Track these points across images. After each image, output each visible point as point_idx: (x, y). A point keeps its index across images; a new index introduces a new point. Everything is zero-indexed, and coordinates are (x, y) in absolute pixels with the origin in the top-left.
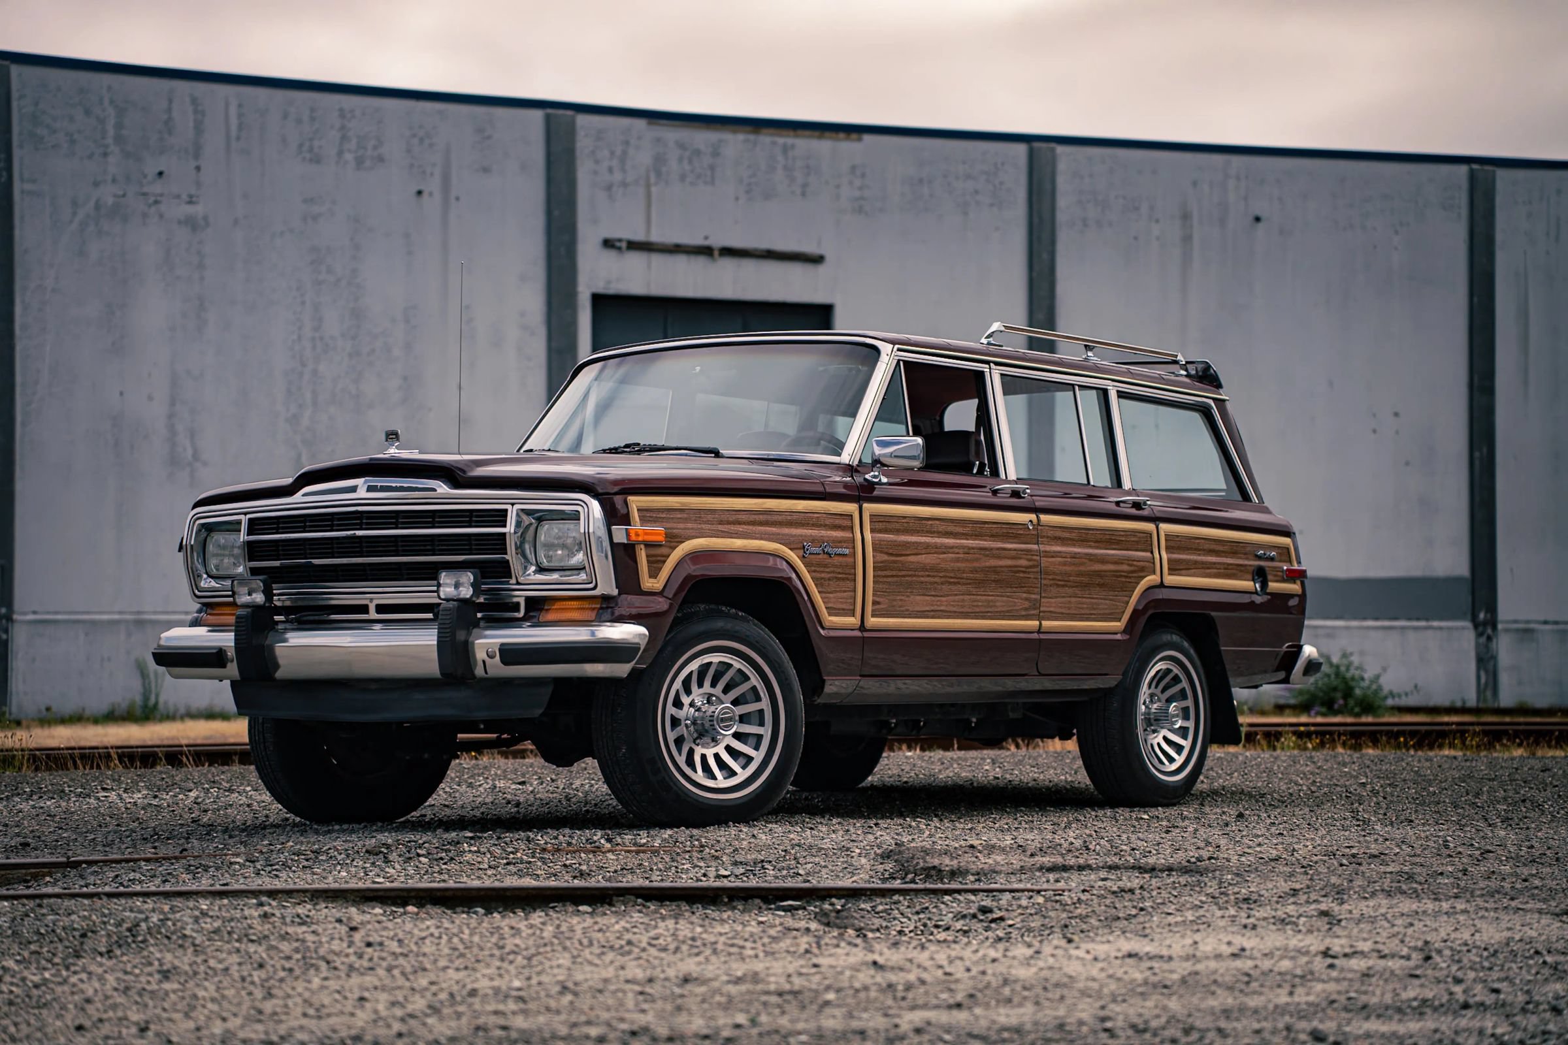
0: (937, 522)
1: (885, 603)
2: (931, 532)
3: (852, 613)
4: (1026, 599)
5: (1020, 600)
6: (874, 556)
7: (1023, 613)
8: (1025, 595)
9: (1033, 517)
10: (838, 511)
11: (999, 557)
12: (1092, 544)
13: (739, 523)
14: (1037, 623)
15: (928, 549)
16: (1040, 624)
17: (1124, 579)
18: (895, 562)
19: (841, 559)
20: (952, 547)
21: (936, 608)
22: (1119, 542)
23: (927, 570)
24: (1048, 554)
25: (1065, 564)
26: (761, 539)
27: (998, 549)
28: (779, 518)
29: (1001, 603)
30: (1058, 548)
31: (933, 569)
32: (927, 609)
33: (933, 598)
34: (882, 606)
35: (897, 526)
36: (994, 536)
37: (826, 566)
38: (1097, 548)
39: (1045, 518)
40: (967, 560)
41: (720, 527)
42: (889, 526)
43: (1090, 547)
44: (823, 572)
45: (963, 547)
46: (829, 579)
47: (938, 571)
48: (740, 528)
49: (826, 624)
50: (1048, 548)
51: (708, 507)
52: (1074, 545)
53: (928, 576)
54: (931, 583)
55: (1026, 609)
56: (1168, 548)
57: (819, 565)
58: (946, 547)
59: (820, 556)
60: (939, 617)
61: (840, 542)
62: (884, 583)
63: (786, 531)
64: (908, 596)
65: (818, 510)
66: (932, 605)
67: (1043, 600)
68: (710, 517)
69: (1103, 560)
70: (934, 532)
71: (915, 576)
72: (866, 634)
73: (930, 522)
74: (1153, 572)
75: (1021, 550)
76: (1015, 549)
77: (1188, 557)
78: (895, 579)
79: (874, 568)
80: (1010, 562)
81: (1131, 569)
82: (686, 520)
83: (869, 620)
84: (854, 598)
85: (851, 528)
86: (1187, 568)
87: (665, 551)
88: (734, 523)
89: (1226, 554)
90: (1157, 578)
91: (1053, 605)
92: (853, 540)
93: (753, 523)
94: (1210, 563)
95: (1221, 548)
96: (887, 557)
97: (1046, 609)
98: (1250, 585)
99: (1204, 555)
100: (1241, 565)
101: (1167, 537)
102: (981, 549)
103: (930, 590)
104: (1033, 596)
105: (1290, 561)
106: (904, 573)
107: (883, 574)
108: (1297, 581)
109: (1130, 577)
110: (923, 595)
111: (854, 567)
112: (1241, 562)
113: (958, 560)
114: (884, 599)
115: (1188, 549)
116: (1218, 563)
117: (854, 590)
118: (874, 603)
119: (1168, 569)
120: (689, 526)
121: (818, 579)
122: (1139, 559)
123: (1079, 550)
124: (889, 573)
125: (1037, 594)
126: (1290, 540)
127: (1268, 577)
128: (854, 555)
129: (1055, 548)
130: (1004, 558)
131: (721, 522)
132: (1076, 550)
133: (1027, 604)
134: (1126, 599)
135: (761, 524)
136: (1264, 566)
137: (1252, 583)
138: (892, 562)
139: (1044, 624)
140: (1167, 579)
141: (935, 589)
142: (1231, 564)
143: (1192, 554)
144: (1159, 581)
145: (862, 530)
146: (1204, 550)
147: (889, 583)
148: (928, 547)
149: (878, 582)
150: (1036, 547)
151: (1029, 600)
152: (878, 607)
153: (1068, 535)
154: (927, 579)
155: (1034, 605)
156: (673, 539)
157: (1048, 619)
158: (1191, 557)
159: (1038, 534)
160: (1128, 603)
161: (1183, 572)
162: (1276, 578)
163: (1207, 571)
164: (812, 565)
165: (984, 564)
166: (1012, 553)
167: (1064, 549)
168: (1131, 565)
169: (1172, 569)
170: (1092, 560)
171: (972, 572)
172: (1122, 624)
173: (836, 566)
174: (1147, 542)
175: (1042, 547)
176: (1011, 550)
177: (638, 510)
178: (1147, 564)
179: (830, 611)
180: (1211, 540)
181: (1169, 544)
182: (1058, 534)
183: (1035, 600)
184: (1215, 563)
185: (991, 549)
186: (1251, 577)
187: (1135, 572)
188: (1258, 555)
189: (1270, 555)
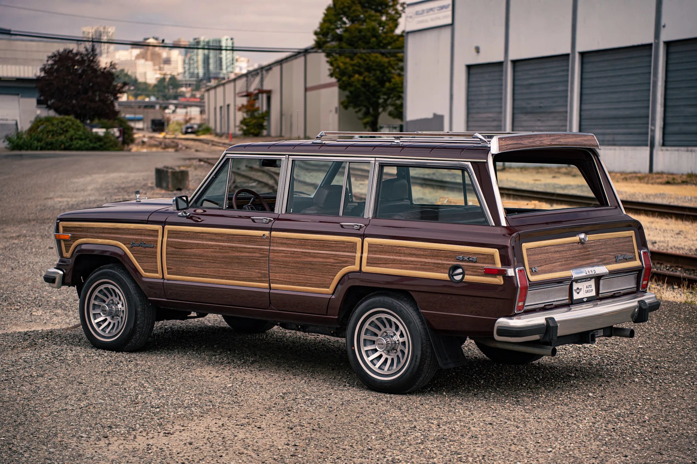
1: (174, 269)
2: (202, 239)
3: (156, 272)
4: (259, 273)
5: (255, 273)
6: (166, 248)
7: (258, 279)
8: (257, 271)
9: (268, 233)
10: (152, 229)
11: (241, 252)
12: (309, 247)
13: (104, 233)
14: (267, 285)
15: (198, 246)
16: (270, 286)
17: (330, 267)
18: (179, 251)
19: (150, 249)
20: (213, 246)
21: (203, 273)
22: (329, 247)
23: (197, 256)
24: (274, 251)
25: (286, 257)
26: (112, 239)
27: (241, 248)
28: (123, 232)
29: (243, 273)
30: (284, 249)
31: (201, 256)
32: (198, 273)
33: (201, 269)
35: (184, 236)
36: (240, 242)
37: (142, 252)
38: (313, 249)
39: (274, 233)
40: (221, 252)
41: (95, 235)
42: (179, 235)
43: (308, 249)
44: (140, 254)
45: (219, 246)
46: (143, 257)
47: (203, 256)
48: (104, 235)
49: (142, 276)
50: (275, 248)
51: (91, 226)
52: (296, 248)
53: (197, 258)
54: (199, 262)
55: (259, 277)
56: (369, 251)
57: (138, 251)
58: (209, 246)
59: (139, 247)
60: (206, 277)
62: (172, 260)
63: (125, 237)
65: (140, 228)
66: (201, 271)
67: (270, 274)
68: (92, 230)
69: (314, 256)
71: (189, 258)
72: (165, 282)
73: (202, 234)
74: (354, 264)
75: (256, 249)
76: (253, 248)
77: (389, 257)
78: (178, 259)
79: (167, 254)
80: (247, 254)
81: (336, 261)
82: (81, 231)
83: (167, 276)
84: (157, 265)
85: (157, 236)
86: (385, 263)
87: (71, 243)
88: (102, 233)
89: (426, 256)
90: (355, 267)
91: (278, 277)
92: (157, 241)
93: (110, 233)
94: (408, 261)
95: (422, 253)
96: (174, 249)
97: (273, 278)
98: (445, 276)
99: (405, 256)
100: (439, 264)
101: (370, 245)
102: (230, 247)
103: (199, 265)
104: (263, 271)
105: (494, 263)
106: (183, 256)
107: (172, 256)
108: (498, 276)
109: (335, 266)
110: (195, 267)
111: (156, 253)
112: (440, 262)
113: (215, 252)
114: (173, 267)
115: (390, 253)
116: (416, 262)
117: (157, 263)
118: (168, 269)
119: (367, 263)
120: (82, 233)
121: (137, 257)
122: (343, 256)
123: (299, 250)
124: (175, 256)
125: (266, 270)
126: (497, 250)
127: (466, 272)
128: (156, 247)
129: (281, 249)
130: (244, 252)
131: (96, 233)
132: (296, 250)
133: (259, 275)
134: (332, 277)
135: (114, 233)
136: (463, 265)
137: (447, 275)
138: (177, 251)
139: (272, 285)
140: (365, 268)
141: (202, 265)
142: (429, 263)
143: (392, 255)
144: (358, 269)
145: (163, 237)
146: (404, 253)
147: (175, 260)
148: (198, 245)
149: (169, 260)
150: (268, 247)
151: (261, 273)
152: (170, 270)
153: (291, 242)
154: (196, 260)
155: (264, 275)
156: (74, 238)
157: (276, 283)
158: (392, 257)
159: (270, 240)
160: (333, 279)
161: (380, 265)
162: (475, 273)
163: (403, 266)
164: (135, 251)
165: (231, 255)
166: (250, 250)
167: (287, 249)
168: (337, 260)
169: (372, 263)
170: (306, 256)
171: (224, 258)
172: (330, 290)
173: (147, 252)
174: (352, 247)
175: (272, 248)
176: (249, 248)
177: (63, 227)
178: (350, 259)
179: (146, 271)
180: (412, 248)
181: (372, 249)
182: (284, 241)
183: (264, 273)
184: (413, 261)
185: (237, 247)
186: (448, 271)
187: (339, 263)
188: (457, 258)
189: (471, 259)
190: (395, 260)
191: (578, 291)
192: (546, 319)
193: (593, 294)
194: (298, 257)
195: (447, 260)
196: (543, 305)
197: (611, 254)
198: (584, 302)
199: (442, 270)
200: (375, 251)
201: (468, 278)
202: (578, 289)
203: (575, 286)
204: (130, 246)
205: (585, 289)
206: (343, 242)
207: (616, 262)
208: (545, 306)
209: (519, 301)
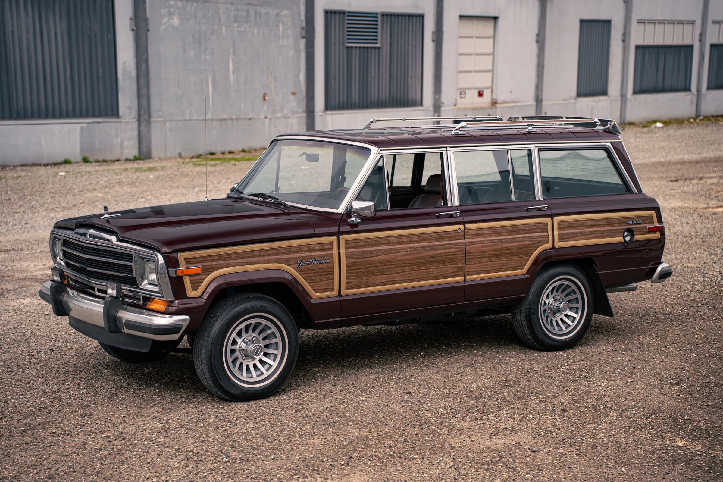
0: (393, 238)
1: (355, 282)
2: (389, 244)
3: (332, 289)
4: (455, 267)
5: (451, 268)
6: (346, 261)
7: (453, 274)
8: (454, 266)
9: (461, 226)
10: (323, 242)
11: (435, 250)
12: (505, 234)
13: (254, 257)
14: (463, 278)
16: (465, 278)
17: (526, 249)
18: (361, 262)
19: (323, 265)
20: (403, 249)
21: (391, 280)
22: (523, 231)
23: (384, 263)
24: (471, 243)
25: (482, 247)
26: (268, 263)
27: (435, 246)
28: (282, 251)
29: (436, 272)
30: (479, 239)
31: (389, 262)
32: (385, 281)
33: (389, 276)
34: (353, 284)
35: (364, 244)
36: (432, 240)
37: (313, 270)
38: (508, 235)
39: (468, 226)
40: (413, 254)
41: (241, 261)
42: (358, 244)
43: (503, 235)
44: (311, 273)
45: (410, 248)
46: (315, 276)
47: (392, 262)
48: (254, 259)
49: (313, 297)
50: (471, 240)
52: (491, 236)
53: (385, 265)
54: (387, 269)
55: (455, 272)
56: (559, 229)
57: (308, 270)
58: (399, 249)
59: (309, 266)
60: (394, 284)
61: (324, 257)
62: (354, 273)
63: (286, 256)
64: (371, 277)
65: (309, 243)
66: (389, 279)
67: (467, 266)
68: (234, 256)
69: (511, 241)
70: (390, 243)
71: (375, 266)
72: (342, 298)
73: (388, 239)
74: (548, 242)
75: (452, 244)
76: (447, 244)
77: (575, 231)
78: (362, 270)
79: (347, 267)
80: (443, 251)
81: (532, 243)
82: (218, 260)
83: (344, 292)
84: (333, 282)
85: (332, 249)
86: (573, 237)
87: (202, 277)
88: (250, 257)
89: (604, 225)
90: (549, 245)
91: (474, 268)
92: (332, 255)
93: (263, 256)
94: (591, 232)
95: (601, 223)
96: (355, 260)
97: (469, 270)
99: (587, 228)
100: (615, 230)
101: (559, 223)
102: (423, 247)
103: (387, 272)
104: (460, 265)
105: (653, 223)
106: (367, 266)
107: (353, 268)
108: (657, 232)
109: (530, 247)
110: (382, 275)
111: (333, 268)
112: (615, 228)
113: (406, 255)
114: (353, 281)
115: (575, 227)
116: (597, 231)
117: (333, 279)
118: (347, 283)
119: (559, 239)
120: (220, 262)
121: (307, 277)
122: (537, 237)
123: (494, 238)
124: (357, 268)
125: (463, 264)
126: (654, 211)
127: (635, 233)
128: (333, 262)
129: (476, 240)
130: (439, 249)
131: (242, 258)
132: (492, 238)
133: (455, 270)
134: (527, 258)
135: (269, 255)
136: (632, 228)
137: (622, 238)
138: (359, 262)
139: (468, 277)
140: (558, 245)
141: (390, 271)
142: (607, 230)
143: (577, 229)
144: (551, 246)
145: (339, 249)
146: (587, 226)
147: (358, 272)
148: (385, 251)
149: (349, 273)
150: (463, 241)
151: (457, 268)
152: (350, 284)
153: (487, 232)
154: (385, 267)
155: (461, 269)
156: (208, 270)
157: (471, 275)
158: (577, 231)
159: (464, 234)
160: (528, 260)
161: (570, 239)
162: (641, 233)
163: (588, 236)
164: (304, 271)
165: (425, 254)
166: (445, 246)
167: (483, 239)
168: (532, 241)
169: (562, 239)
170: (503, 242)
171: (416, 259)
172: (524, 270)
173: (320, 269)
174: (544, 228)
175: (467, 241)
176: (444, 245)
177: (185, 259)
178: (543, 239)
179: (316, 291)
180: (593, 220)
181: (561, 226)
182: (479, 232)
183: (461, 267)
184: (595, 231)
185: (430, 246)
187: (534, 244)
188: (628, 223)
189: (638, 222)
190: (580, 233)
194: (496, 245)
195: (620, 226)
199: (618, 235)
200: (563, 228)
201: (637, 237)
204: (296, 266)
206: (535, 224)
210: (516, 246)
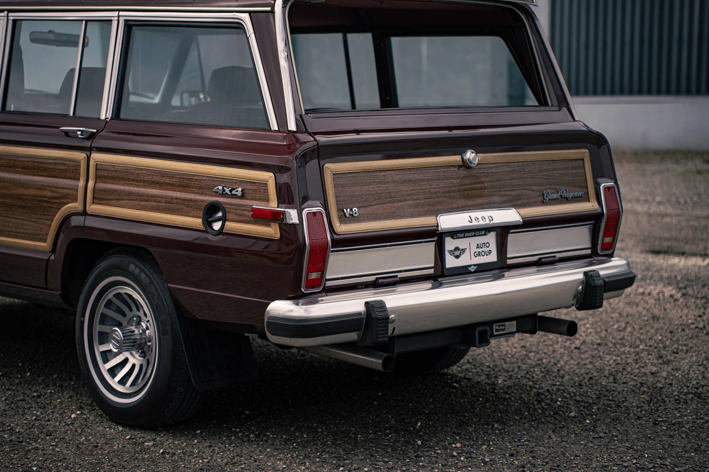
38: (25, 174)
74: (76, 200)
81: (54, 195)
86: (118, 198)
89: (173, 187)
90: (77, 206)
94: (148, 195)
95: (167, 180)
98: (197, 222)
99: (144, 187)
100: (191, 200)
101: (99, 167)
105: (267, 200)
108: (272, 224)
112: (192, 196)
115: (125, 179)
116: (158, 196)
119: (95, 198)
126: (272, 175)
127: (229, 216)
134: (48, 222)
136: (224, 203)
137: (200, 221)
140: (91, 208)
142: (176, 198)
143: (128, 185)
144: (81, 209)
146: (144, 181)
158: (127, 188)
160: (49, 226)
161: (112, 202)
162: (240, 218)
163: (142, 203)
168: (54, 192)
169: (100, 199)
178: (71, 192)
180: (154, 171)
181: (101, 173)
184: (155, 196)
186: (201, 214)
187: (58, 198)
188: (215, 190)
189: (234, 192)
190: (130, 193)
191: (457, 253)
192: (367, 303)
193: (493, 258)
194: (6, 188)
195: (201, 194)
196: (373, 278)
197: (534, 188)
198: (471, 273)
199: (194, 212)
200: (106, 178)
201: (231, 226)
202: (457, 249)
203: (450, 244)
205: (474, 249)
206: (64, 160)
207: (544, 203)
208: (377, 279)
209: (309, 271)
210: (32, 196)
